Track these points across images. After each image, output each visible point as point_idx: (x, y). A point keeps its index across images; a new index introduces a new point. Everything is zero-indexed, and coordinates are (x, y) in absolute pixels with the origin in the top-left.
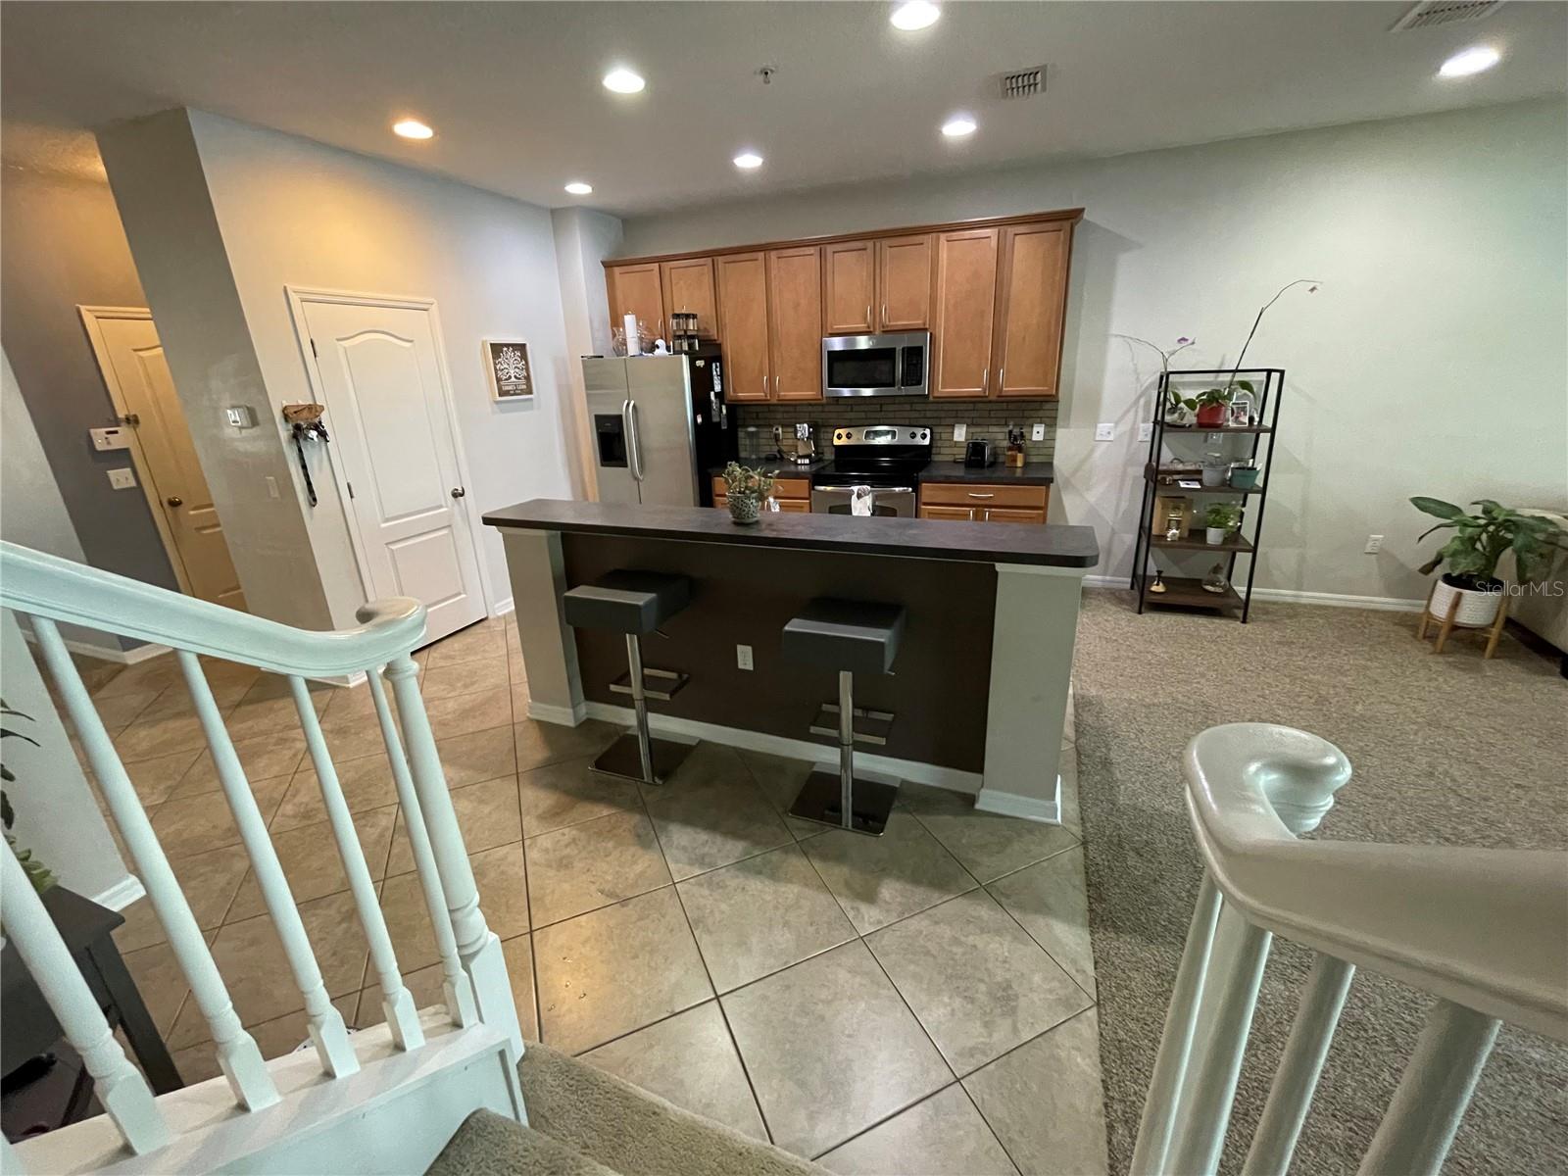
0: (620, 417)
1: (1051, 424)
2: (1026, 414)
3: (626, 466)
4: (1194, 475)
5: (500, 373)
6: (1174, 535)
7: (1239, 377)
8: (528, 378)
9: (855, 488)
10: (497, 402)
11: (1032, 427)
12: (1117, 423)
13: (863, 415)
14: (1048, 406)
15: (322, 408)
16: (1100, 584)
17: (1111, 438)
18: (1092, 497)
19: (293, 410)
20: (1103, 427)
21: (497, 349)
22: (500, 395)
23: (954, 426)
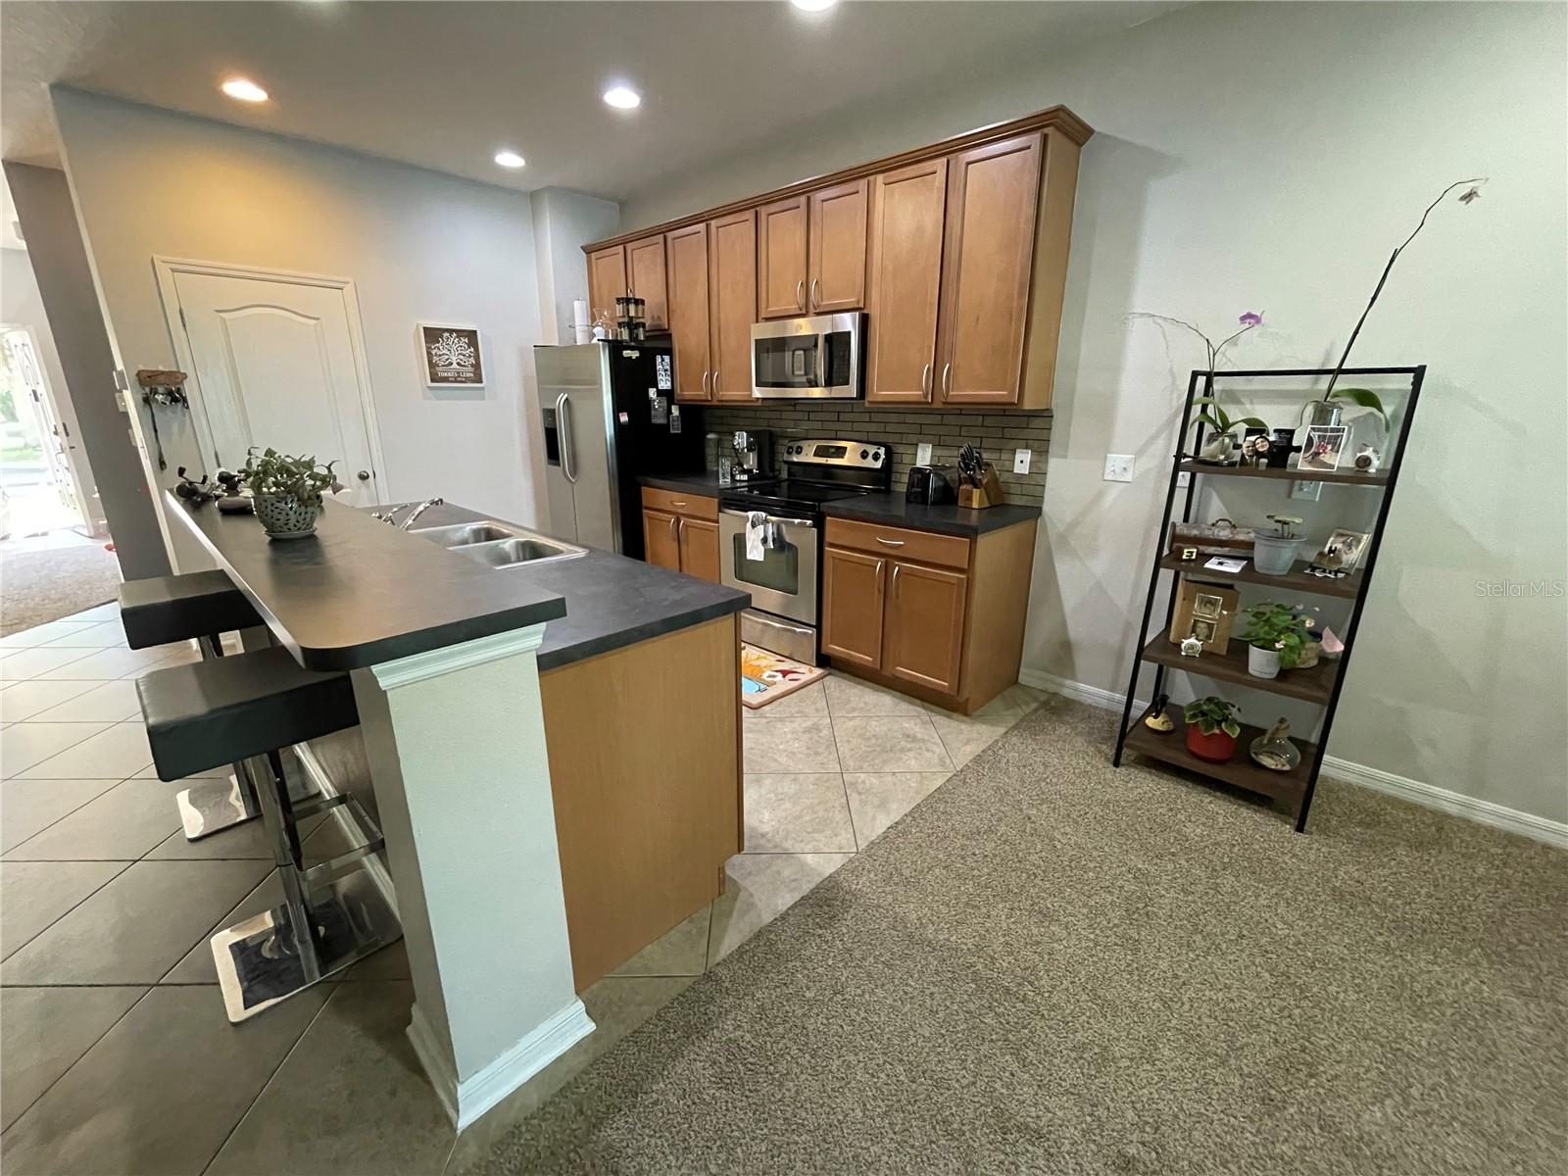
0: (554, 411)
1: (1041, 451)
2: (1008, 433)
3: (559, 465)
4: (1242, 550)
5: (435, 359)
6: (1192, 647)
7: (1343, 383)
8: (477, 366)
9: (751, 514)
10: (429, 388)
11: (1014, 452)
12: (1139, 453)
13: (818, 425)
14: (1037, 423)
15: (185, 376)
16: (1104, 703)
17: (1128, 477)
18: (1098, 566)
19: (146, 374)
20: (1118, 462)
21: (432, 335)
22: (433, 381)
23: (917, 445)
